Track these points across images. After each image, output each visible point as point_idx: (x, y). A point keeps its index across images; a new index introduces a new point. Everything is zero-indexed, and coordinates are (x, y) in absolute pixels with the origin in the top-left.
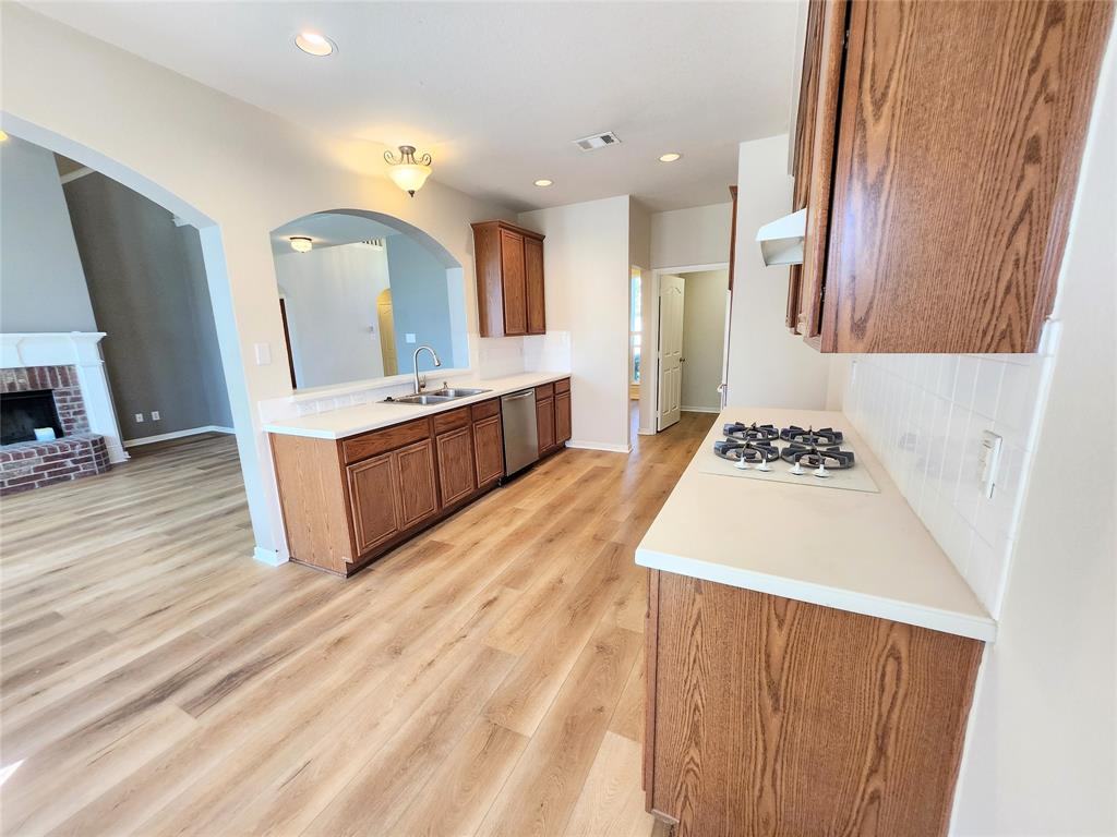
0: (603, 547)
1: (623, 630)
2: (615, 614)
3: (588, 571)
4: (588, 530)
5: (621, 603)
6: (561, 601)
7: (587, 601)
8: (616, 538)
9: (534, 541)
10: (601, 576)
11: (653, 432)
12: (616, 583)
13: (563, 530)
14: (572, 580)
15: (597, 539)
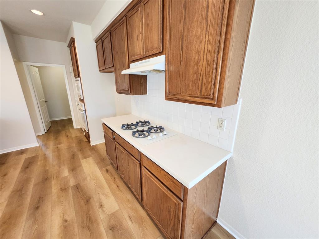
0: (70, 191)
1: (112, 214)
2: (103, 211)
3: (74, 205)
4: (55, 188)
5: (101, 206)
6: (76, 229)
7: (87, 217)
8: (72, 183)
9: (25, 216)
10: (83, 203)
11: (44, 133)
12: (91, 200)
13: (40, 198)
14: (71, 215)
15: (64, 189)
